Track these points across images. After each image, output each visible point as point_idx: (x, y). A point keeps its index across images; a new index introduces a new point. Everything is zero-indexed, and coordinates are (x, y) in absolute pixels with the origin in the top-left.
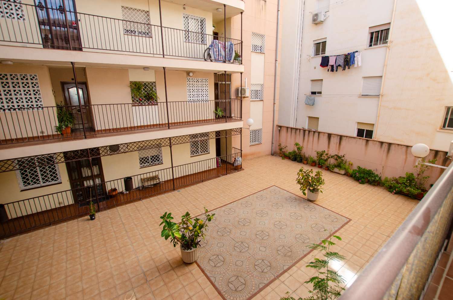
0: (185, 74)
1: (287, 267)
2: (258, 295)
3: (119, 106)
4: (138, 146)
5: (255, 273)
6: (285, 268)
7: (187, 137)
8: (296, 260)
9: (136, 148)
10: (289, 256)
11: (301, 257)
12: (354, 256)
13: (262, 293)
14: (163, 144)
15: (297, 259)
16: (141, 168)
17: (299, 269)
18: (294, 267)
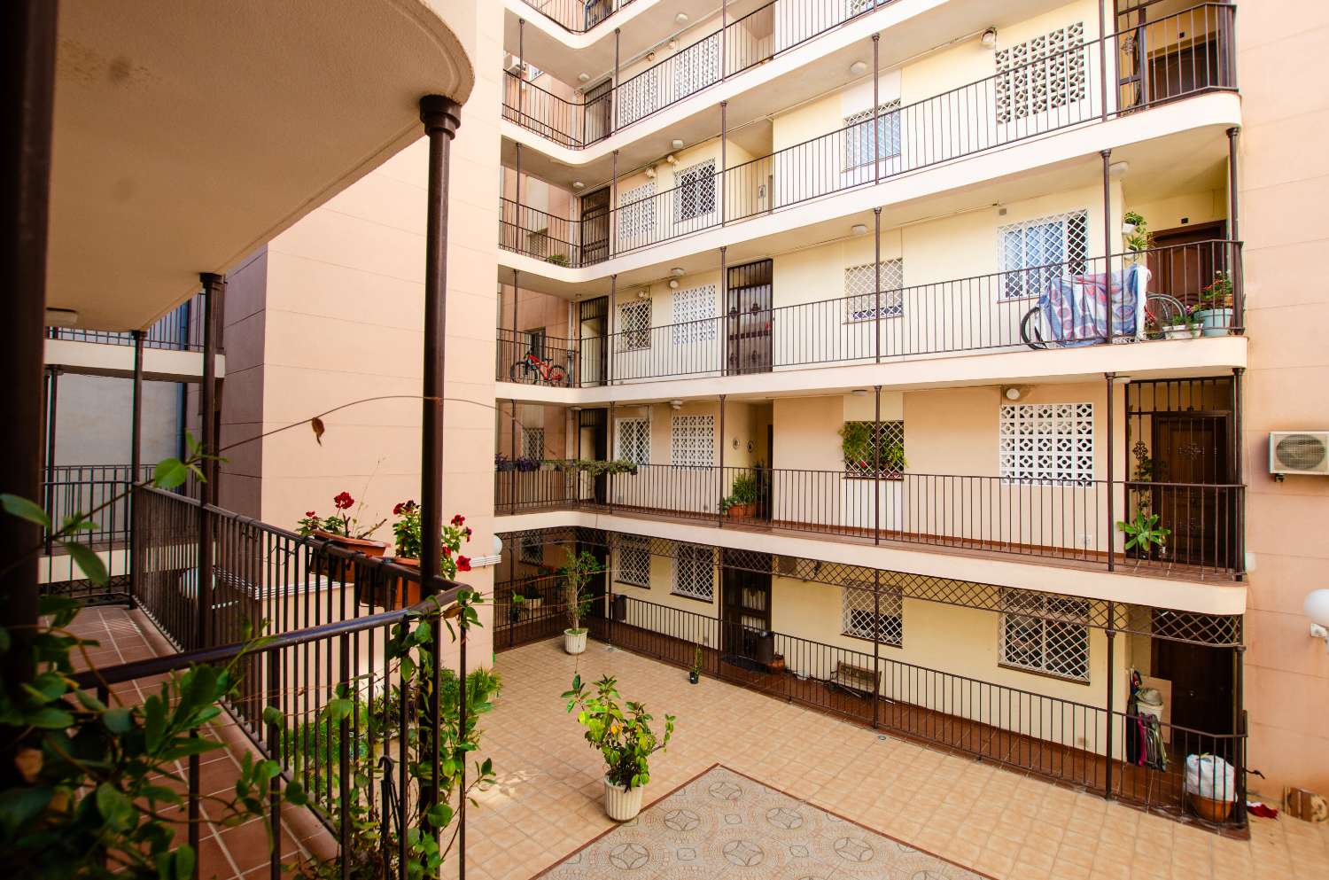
0: (997, 395)
3: (822, 475)
4: (844, 575)
7: (990, 591)
9: (839, 579)
14: (908, 590)
16: (845, 634)
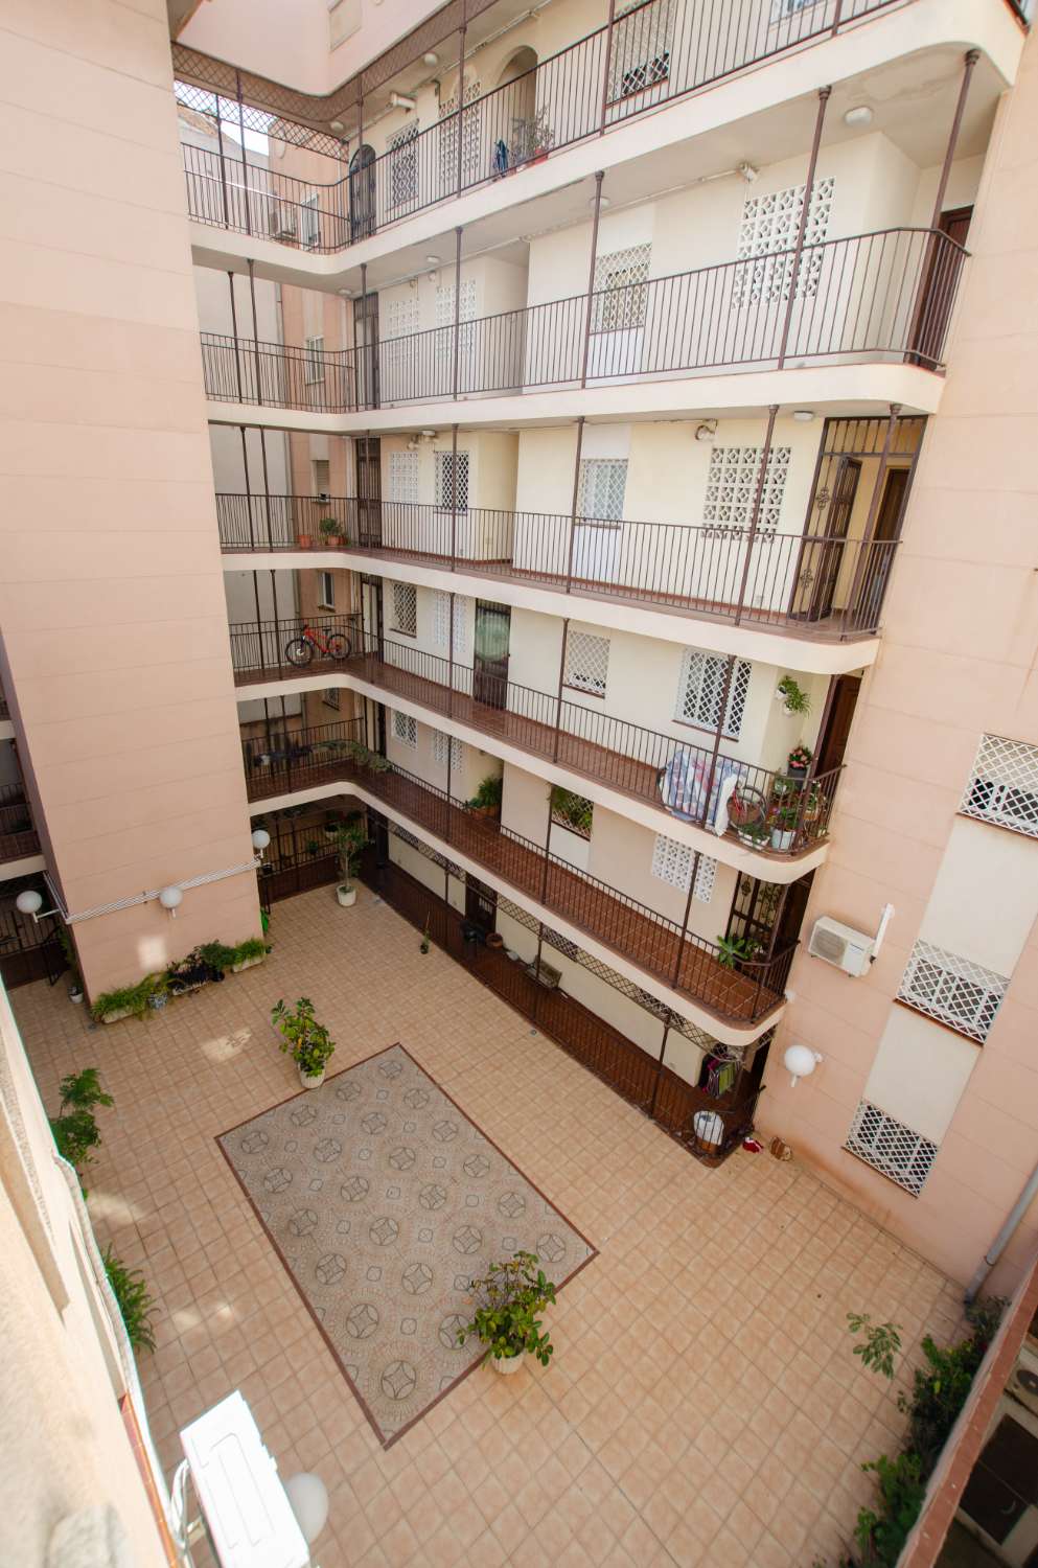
1: (265, 1220)
2: (228, 1167)
5: (266, 1168)
6: (264, 1215)
8: (275, 1238)
10: (288, 1228)
11: (282, 1250)
12: (255, 1368)
13: (230, 1173)
15: (278, 1242)
17: (256, 1238)
18: (261, 1230)
